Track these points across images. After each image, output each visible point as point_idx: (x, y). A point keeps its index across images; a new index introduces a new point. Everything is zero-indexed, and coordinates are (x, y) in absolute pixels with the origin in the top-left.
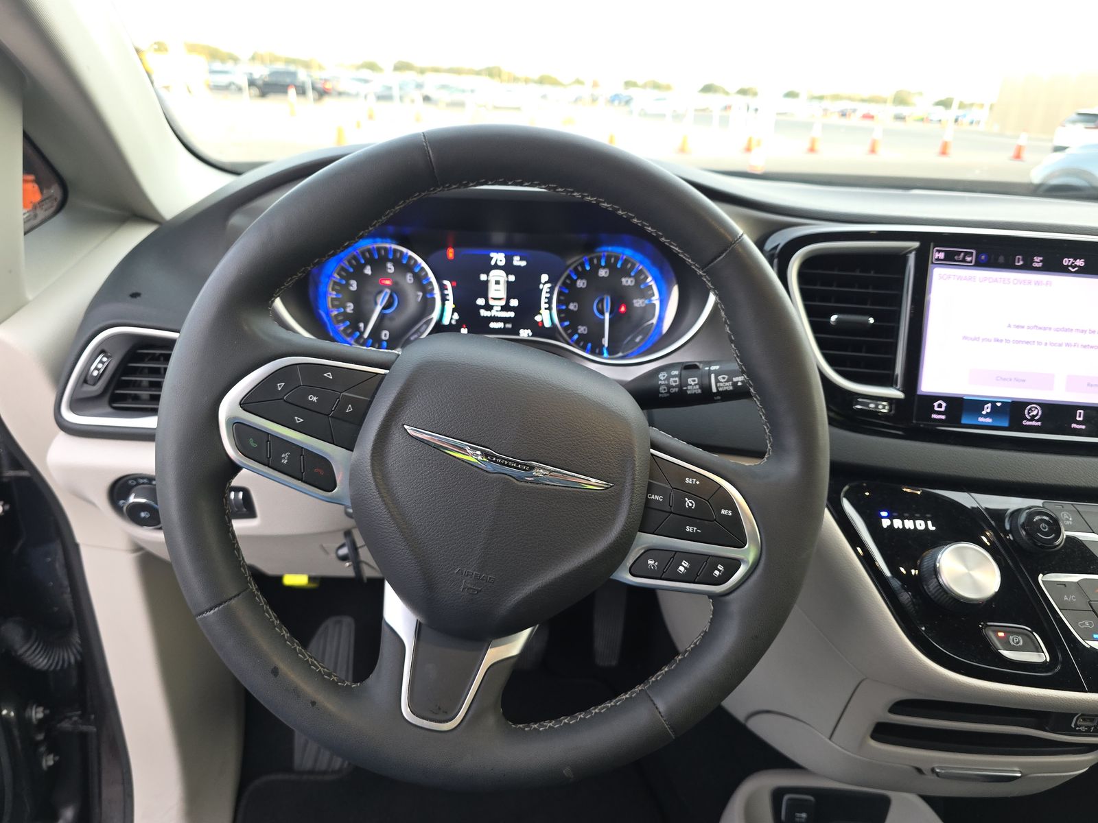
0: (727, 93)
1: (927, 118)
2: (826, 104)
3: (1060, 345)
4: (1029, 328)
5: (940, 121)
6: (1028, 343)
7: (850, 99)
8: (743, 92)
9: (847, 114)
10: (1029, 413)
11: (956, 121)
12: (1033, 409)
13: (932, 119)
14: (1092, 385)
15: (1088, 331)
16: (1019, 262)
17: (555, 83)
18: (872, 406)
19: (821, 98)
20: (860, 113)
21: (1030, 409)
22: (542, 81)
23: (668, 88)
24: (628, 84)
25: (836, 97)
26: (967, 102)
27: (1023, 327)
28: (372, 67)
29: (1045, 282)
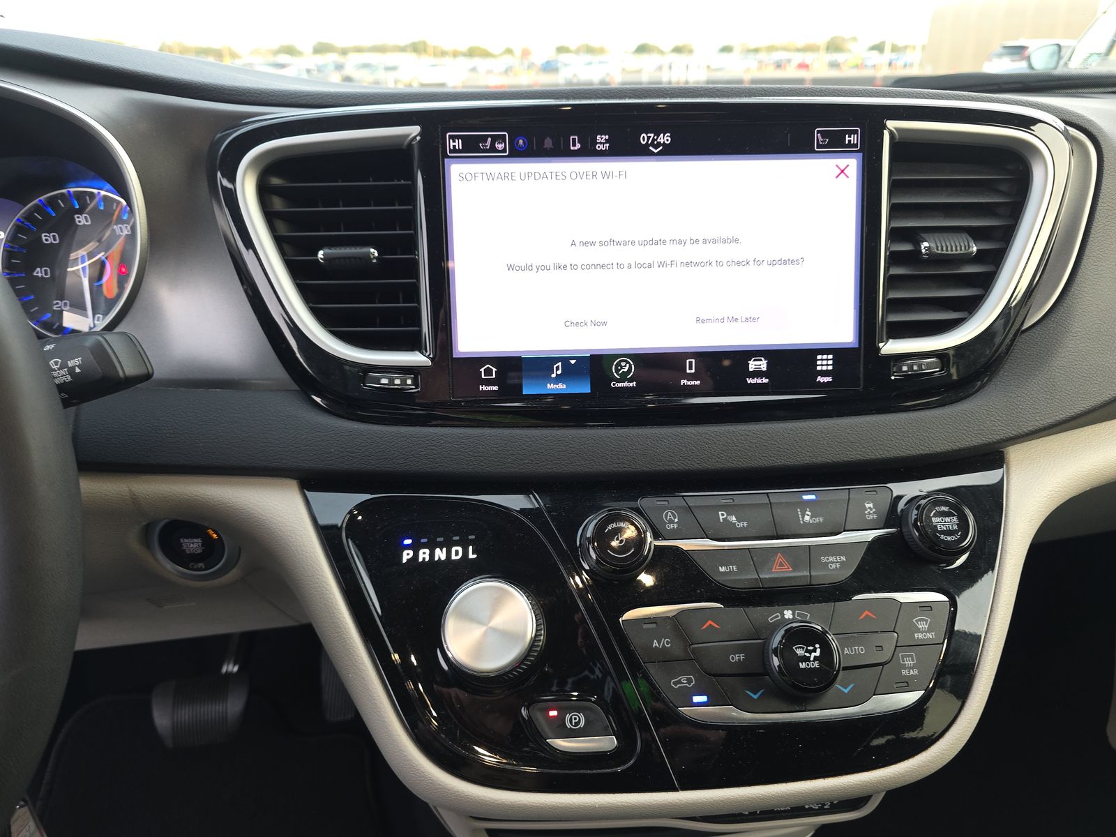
0: (662, 52)
1: (862, 64)
2: (762, 56)
3: (650, 266)
4: (601, 244)
5: (874, 66)
6: (603, 266)
7: (785, 49)
8: (678, 50)
9: (783, 64)
10: (617, 371)
11: (890, 64)
12: (623, 364)
13: (867, 64)
14: (703, 321)
15: (688, 242)
16: (574, 145)
17: (486, 54)
18: (384, 381)
19: (756, 50)
20: (795, 63)
21: (619, 364)
22: (471, 53)
23: (601, 51)
24: (561, 50)
25: (771, 49)
26: (901, 44)
27: (593, 244)
28: (290, 51)
29: (616, 173)
